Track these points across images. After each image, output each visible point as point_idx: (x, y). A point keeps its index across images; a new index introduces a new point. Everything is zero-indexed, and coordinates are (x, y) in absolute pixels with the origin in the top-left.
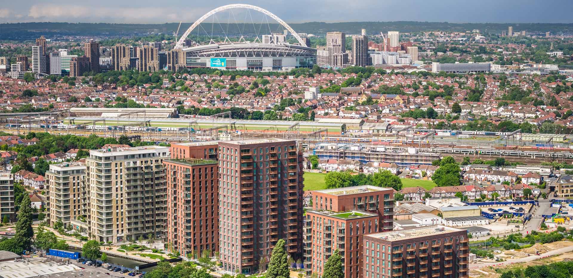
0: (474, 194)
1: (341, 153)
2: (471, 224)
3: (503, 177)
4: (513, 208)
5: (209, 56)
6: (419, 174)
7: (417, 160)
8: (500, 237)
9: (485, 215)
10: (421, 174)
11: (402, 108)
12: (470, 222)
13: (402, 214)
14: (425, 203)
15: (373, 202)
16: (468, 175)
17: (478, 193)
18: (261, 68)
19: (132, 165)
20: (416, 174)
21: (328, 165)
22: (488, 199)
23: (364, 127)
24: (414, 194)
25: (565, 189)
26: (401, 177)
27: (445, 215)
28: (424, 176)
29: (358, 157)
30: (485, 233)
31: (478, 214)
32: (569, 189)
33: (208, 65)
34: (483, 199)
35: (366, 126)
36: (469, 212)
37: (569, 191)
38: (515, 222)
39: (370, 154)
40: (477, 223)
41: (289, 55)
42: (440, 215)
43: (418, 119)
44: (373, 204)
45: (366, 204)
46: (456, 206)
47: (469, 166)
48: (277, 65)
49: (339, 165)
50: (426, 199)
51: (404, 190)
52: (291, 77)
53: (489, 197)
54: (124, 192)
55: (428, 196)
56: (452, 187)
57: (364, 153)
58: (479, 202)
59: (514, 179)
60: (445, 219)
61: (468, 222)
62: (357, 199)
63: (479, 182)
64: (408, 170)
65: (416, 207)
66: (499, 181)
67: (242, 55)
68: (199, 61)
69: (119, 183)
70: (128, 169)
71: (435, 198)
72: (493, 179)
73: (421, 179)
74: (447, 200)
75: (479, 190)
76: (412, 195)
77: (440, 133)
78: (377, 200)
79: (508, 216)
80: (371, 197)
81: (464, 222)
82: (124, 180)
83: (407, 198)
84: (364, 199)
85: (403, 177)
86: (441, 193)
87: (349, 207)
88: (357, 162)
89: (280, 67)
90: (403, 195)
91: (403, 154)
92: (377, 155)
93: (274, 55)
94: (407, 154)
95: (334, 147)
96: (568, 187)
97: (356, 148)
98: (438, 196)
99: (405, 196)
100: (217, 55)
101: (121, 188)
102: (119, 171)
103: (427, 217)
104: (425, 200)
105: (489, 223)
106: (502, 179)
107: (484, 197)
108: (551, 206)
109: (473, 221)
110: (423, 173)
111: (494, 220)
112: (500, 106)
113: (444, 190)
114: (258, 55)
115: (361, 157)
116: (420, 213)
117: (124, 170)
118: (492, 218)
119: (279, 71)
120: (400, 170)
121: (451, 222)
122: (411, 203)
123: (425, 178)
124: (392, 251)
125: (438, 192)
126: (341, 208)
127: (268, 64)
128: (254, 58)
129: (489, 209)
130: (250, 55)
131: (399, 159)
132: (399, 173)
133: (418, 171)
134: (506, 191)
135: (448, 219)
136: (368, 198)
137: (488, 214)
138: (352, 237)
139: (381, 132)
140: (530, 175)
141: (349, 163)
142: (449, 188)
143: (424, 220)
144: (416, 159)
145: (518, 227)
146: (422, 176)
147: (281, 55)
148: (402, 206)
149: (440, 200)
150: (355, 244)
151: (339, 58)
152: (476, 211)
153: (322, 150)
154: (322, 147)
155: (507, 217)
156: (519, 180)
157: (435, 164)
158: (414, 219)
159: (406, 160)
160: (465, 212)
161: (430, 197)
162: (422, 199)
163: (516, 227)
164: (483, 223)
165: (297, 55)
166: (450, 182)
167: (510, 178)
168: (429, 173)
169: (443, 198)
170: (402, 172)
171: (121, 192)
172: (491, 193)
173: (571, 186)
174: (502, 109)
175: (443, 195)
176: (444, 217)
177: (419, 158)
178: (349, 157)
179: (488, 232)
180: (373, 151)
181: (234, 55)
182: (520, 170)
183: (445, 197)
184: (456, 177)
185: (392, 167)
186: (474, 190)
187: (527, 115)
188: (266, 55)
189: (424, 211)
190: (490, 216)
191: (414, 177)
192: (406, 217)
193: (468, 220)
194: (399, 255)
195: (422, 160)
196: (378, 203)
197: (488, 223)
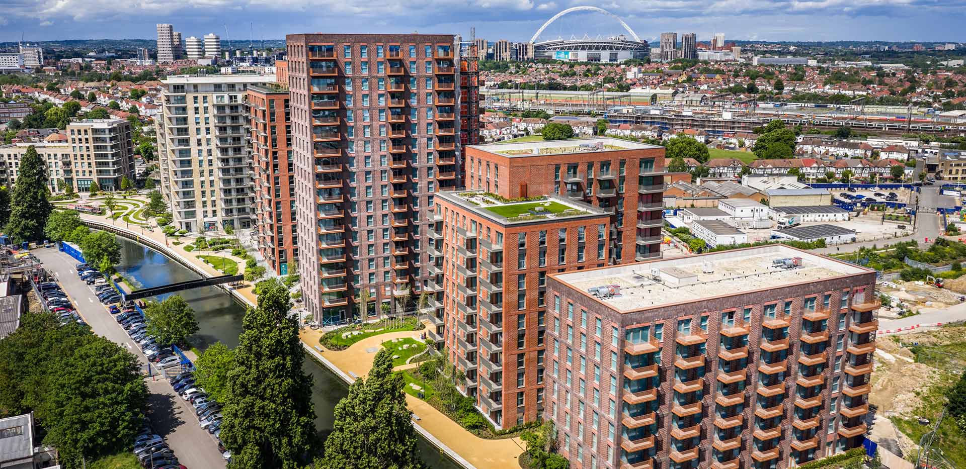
0: (815, 171)
1: (638, 118)
2: (819, 219)
3: (852, 150)
4: (880, 195)
5: (555, 49)
6: (735, 144)
7: (733, 128)
8: (878, 247)
9: (839, 206)
10: (737, 144)
11: (721, 85)
12: (817, 215)
13: (703, 197)
14: (740, 182)
15: (609, 177)
16: (801, 146)
17: (822, 170)
18: (599, 60)
19: (226, 101)
20: (731, 143)
21: (619, 131)
22: (836, 179)
23: (676, 98)
24: (726, 168)
25: (954, 169)
26: (710, 147)
27: (774, 203)
28: (741, 146)
29: (658, 123)
30: (847, 237)
31: (827, 202)
32: (960, 169)
33: (554, 57)
34: (829, 178)
35: (678, 98)
36: (813, 198)
37: (960, 172)
38: (893, 218)
39: (673, 119)
40: (828, 218)
41: (624, 49)
42: (764, 202)
43: (738, 94)
44: (610, 181)
45: (590, 183)
46: (791, 188)
47: (802, 136)
48: (613, 58)
49: (632, 131)
50: (744, 177)
51: (712, 162)
52: (623, 66)
53: (837, 176)
54: (213, 147)
55: (746, 171)
56: (782, 160)
57: (666, 118)
58: (823, 183)
59: (869, 153)
60: (774, 209)
61: (813, 215)
62: (563, 168)
63: (819, 156)
64: (720, 139)
65: (725, 189)
66: (846, 156)
67: (583, 49)
68: (546, 54)
69: (203, 131)
70: (221, 108)
71: (756, 175)
72: (838, 152)
73: (738, 150)
74: (776, 179)
75: (822, 165)
76: (721, 170)
77: (762, 105)
78: (621, 172)
79: (878, 208)
80: (605, 165)
81: (806, 215)
82: (212, 126)
83: (714, 174)
84: (585, 167)
85: (712, 147)
86: (765, 169)
87: (542, 188)
88: (655, 128)
89: (616, 60)
90: (708, 169)
91: (716, 119)
92: (682, 120)
93: (611, 49)
94: (720, 119)
95: (630, 111)
96: (958, 165)
97: (658, 112)
98: (761, 172)
99: (711, 171)
100: (562, 49)
101: (208, 140)
102: (201, 110)
103: (744, 204)
104: (741, 178)
105: (849, 220)
106: (850, 153)
107: (830, 176)
108: (941, 192)
109: (821, 215)
110: (740, 142)
111: (855, 214)
112: (825, 84)
113: (771, 164)
114: (597, 49)
115: (663, 123)
116: (732, 197)
117: (211, 109)
118: (852, 210)
119: (615, 63)
120: (710, 140)
121: (783, 214)
122: (719, 181)
123: (743, 149)
124: (622, 342)
125: (762, 167)
126: (518, 190)
127: (605, 56)
128: (594, 52)
129: (842, 195)
130: (590, 49)
131: (709, 126)
132: (707, 142)
133: (734, 140)
134: (863, 169)
135: (778, 210)
136: (597, 166)
137: (843, 203)
138: (524, 275)
139: (694, 103)
140: (891, 149)
141: (645, 129)
142: (778, 161)
143: (738, 210)
144: (732, 125)
145: (903, 227)
146: (737, 147)
147: (617, 49)
148: (704, 185)
149: (765, 179)
150: (535, 294)
151: (669, 53)
152: (823, 198)
153: (616, 114)
154: (616, 111)
155: (876, 208)
156: (875, 154)
157: (756, 131)
158: (721, 207)
159: (719, 127)
160: (807, 198)
161: (750, 173)
162: (736, 175)
163: (899, 227)
164: (839, 218)
165: (631, 49)
166: (779, 154)
167: (863, 152)
168: (747, 143)
169: (769, 175)
170: (711, 142)
171: (209, 148)
172: (841, 170)
173: (964, 165)
174: (828, 87)
175: (769, 171)
176: (772, 205)
177: (736, 125)
178: (647, 123)
179: (853, 235)
180: (678, 116)
181: (576, 49)
182: (873, 142)
183: (771, 175)
184: (789, 147)
185: (699, 135)
186: (815, 165)
187: (857, 93)
188: (604, 49)
189: (740, 195)
190: (849, 205)
191: (728, 147)
192: (710, 203)
193: (812, 212)
194: (647, 359)
195: (739, 128)
196: (622, 179)
197: (847, 219)
